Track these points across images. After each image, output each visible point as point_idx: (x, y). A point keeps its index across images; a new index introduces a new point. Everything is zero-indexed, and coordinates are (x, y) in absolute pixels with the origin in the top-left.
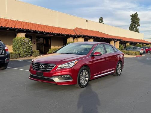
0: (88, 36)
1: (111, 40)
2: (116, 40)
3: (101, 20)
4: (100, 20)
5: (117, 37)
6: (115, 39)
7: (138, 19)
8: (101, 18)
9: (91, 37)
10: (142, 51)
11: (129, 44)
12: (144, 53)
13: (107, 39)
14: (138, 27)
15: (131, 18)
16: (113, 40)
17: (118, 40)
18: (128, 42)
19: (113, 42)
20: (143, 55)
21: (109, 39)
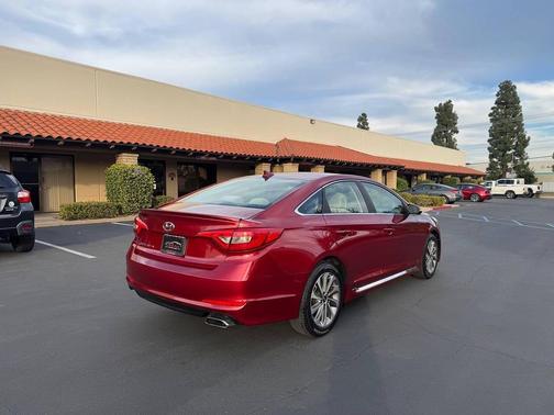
0: (309, 160)
1: (375, 167)
2: (387, 169)
3: (363, 123)
4: (360, 119)
5: (391, 160)
6: (385, 166)
7: (454, 117)
8: (364, 115)
9: (318, 162)
10: (452, 196)
11: (424, 177)
12: (457, 200)
13: (362, 165)
14: (455, 136)
15: (435, 113)
16: (379, 167)
17: (392, 168)
18: (423, 172)
19: (380, 172)
20: (453, 206)
21: (368, 165)
